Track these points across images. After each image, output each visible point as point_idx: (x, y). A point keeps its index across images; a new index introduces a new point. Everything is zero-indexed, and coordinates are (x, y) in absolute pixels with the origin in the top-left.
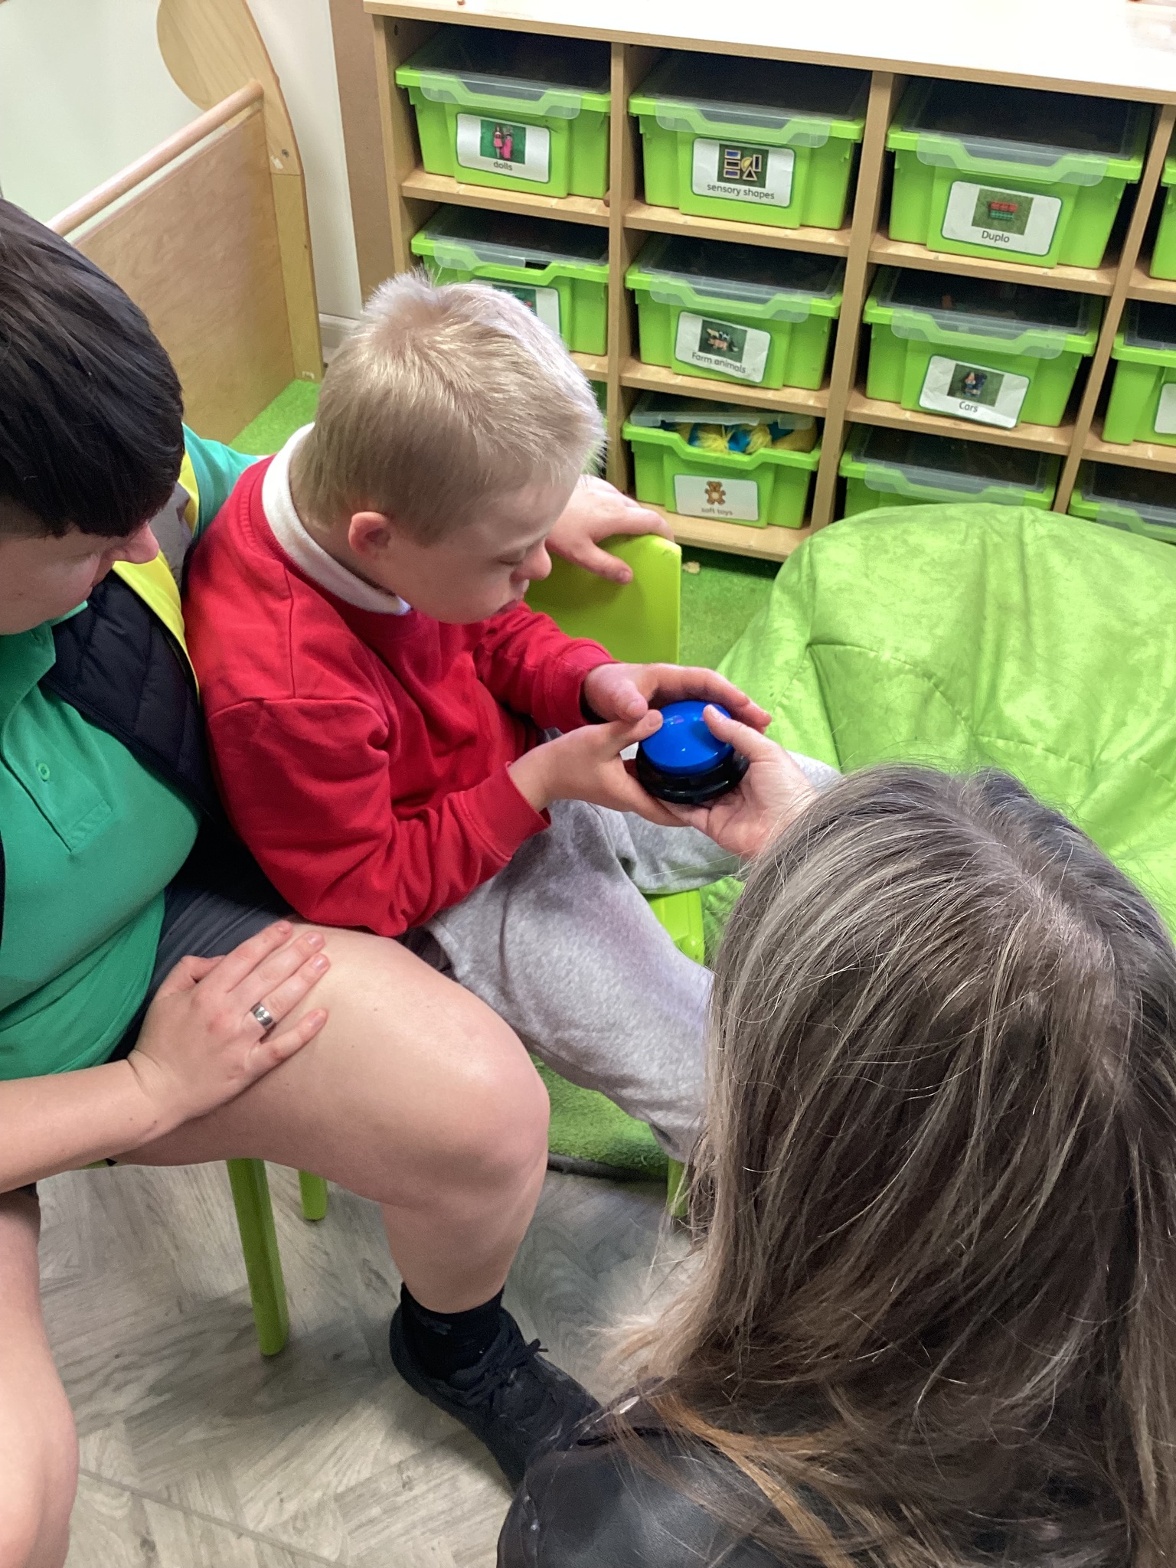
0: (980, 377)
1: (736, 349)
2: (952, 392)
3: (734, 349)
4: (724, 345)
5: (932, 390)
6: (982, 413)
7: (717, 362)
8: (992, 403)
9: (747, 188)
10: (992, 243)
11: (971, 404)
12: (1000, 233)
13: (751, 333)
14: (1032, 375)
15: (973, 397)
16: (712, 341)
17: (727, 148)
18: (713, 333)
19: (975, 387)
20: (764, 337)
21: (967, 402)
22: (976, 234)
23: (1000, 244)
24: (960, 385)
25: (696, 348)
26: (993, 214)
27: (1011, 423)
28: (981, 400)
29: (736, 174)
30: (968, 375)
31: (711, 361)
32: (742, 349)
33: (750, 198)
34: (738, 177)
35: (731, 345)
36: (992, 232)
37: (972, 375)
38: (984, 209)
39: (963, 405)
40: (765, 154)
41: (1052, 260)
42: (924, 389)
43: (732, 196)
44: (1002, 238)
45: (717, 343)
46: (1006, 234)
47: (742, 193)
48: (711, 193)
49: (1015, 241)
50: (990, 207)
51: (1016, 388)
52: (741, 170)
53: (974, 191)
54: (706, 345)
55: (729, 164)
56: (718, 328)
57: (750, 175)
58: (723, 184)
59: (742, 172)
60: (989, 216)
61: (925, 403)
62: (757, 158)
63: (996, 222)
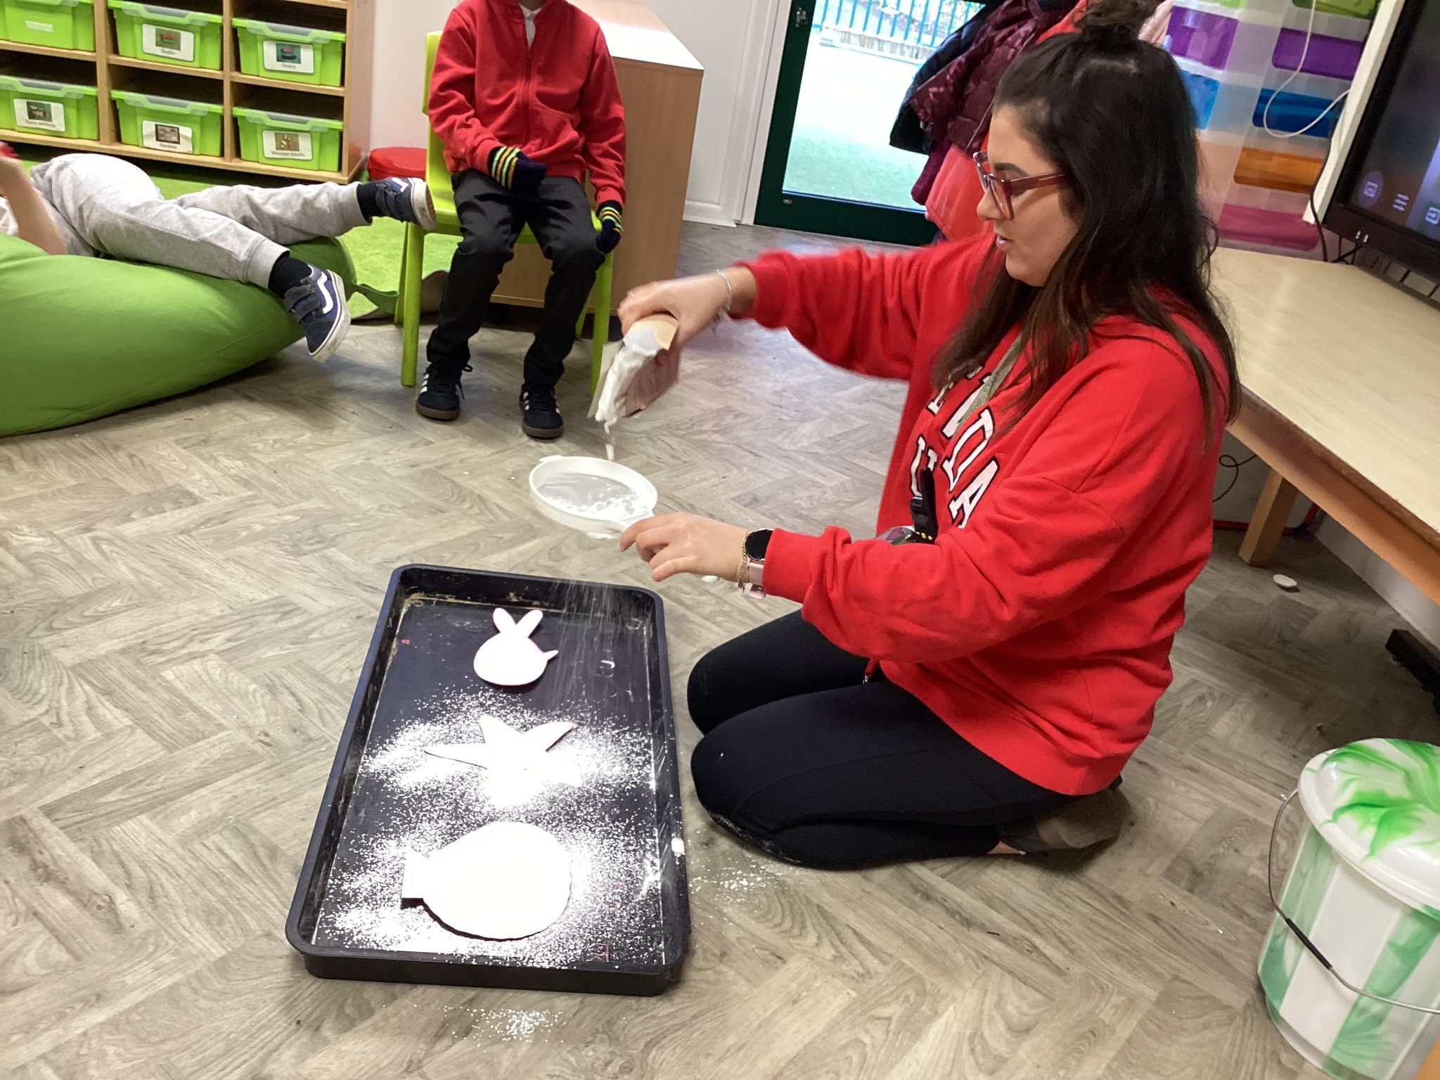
3: (47, 116)
4: (41, 114)
13: (53, 105)
20: (60, 106)
22: (159, 51)
25: (27, 117)
31: (37, 123)
35: (45, 114)
36: (167, 50)
45: (38, 113)
49: (177, 54)
50: (161, 36)
54: (32, 115)
56: (35, 104)
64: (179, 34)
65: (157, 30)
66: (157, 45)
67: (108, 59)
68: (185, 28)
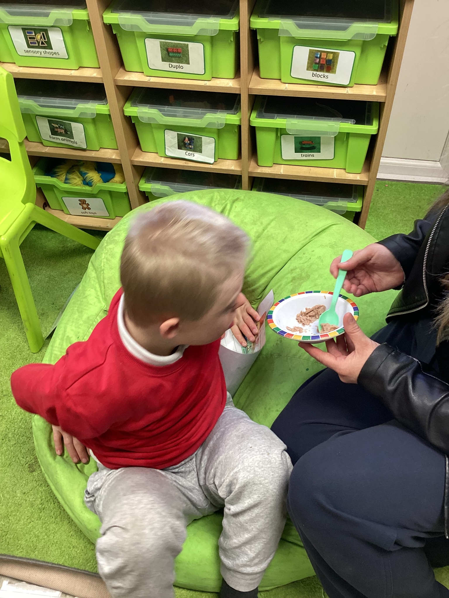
0: (191, 139)
1: (69, 133)
2: (180, 148)
3: (68, 133)
4: (63, 131)
5: (170, 147)
6: (197, 156)
7: (63, 140)
8: (200, 151)
9: (44, 50)
10: (175, 70)
11: (191, 152)
12: (178, 64)
13: (73, 125)
14: (216, 137)
15: (190, 149)
16: (56, 130)
17: (26, 30)
18: (55, 125)
19: (190, 144)
20: (81, 126)
21: (189, 152)
22: (166, 66)
23: (179, 70)
24: (182, 144)
26: (171, 54)
27: (212, 161)
28: (195, 150)
29: (36, 43)
30: (185, 138)
31: (60, 139)
32: (71, 132)
33: (47, 55)
34: (37, 45)
35: (66, 131)
36: (174, 64)
37: (187, 138)
38: (165, 52)
39: (187, 154)
40: (46, 31)
41: (208, 76)
42: (166, 147)
43: (39, 55)
44: (179, 67)
45: (59, 130)
46: (181, 65)
47: (42, 53)
48: (27, 54)
49: (186, 68)
50: (167, 50)
51: (209, 143)
52: (37, 41)
53: (157, 43)
54: (54, 132)
55: (30, 38)
56: (57, 123)
57: (42, 43)
58: (32, 49)
59: (39, 43)
60: (169, 56)
61: (169, 154)
62: (43, 34)
63: (173, 59)
64: (188, 45)
65: (161, 42)
66: (163, 60)
67: (115, 81)
68: (193, 39)
